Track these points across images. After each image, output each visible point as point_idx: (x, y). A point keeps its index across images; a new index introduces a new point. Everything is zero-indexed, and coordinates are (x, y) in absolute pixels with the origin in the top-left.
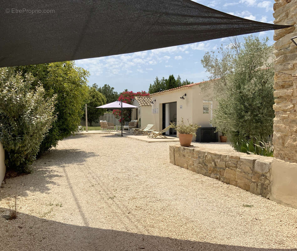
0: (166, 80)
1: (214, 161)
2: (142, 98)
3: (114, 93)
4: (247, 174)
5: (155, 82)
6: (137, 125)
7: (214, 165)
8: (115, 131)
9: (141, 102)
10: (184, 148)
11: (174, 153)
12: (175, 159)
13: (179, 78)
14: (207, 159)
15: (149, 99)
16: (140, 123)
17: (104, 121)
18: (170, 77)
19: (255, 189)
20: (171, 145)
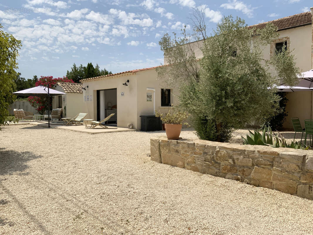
0: (85, 68)
1: (231, 157)
2: (66, 84)
3: (21, 79)
4: (292, 173)
5: (72, 69)
6: (61, 114)
7: (232, 163)
8: (34, 121)
9: (65, 88)
10: (177, 141)
11: (159, 149)
12: (160, 155)
13: (97, 66)
14: (219, 155)
15: (74, 86)
16: (65, 111)
17: (20, 110)
18: (89, 65)
19: (307, 193)
20: (152, 138)
